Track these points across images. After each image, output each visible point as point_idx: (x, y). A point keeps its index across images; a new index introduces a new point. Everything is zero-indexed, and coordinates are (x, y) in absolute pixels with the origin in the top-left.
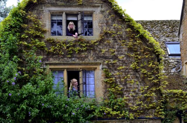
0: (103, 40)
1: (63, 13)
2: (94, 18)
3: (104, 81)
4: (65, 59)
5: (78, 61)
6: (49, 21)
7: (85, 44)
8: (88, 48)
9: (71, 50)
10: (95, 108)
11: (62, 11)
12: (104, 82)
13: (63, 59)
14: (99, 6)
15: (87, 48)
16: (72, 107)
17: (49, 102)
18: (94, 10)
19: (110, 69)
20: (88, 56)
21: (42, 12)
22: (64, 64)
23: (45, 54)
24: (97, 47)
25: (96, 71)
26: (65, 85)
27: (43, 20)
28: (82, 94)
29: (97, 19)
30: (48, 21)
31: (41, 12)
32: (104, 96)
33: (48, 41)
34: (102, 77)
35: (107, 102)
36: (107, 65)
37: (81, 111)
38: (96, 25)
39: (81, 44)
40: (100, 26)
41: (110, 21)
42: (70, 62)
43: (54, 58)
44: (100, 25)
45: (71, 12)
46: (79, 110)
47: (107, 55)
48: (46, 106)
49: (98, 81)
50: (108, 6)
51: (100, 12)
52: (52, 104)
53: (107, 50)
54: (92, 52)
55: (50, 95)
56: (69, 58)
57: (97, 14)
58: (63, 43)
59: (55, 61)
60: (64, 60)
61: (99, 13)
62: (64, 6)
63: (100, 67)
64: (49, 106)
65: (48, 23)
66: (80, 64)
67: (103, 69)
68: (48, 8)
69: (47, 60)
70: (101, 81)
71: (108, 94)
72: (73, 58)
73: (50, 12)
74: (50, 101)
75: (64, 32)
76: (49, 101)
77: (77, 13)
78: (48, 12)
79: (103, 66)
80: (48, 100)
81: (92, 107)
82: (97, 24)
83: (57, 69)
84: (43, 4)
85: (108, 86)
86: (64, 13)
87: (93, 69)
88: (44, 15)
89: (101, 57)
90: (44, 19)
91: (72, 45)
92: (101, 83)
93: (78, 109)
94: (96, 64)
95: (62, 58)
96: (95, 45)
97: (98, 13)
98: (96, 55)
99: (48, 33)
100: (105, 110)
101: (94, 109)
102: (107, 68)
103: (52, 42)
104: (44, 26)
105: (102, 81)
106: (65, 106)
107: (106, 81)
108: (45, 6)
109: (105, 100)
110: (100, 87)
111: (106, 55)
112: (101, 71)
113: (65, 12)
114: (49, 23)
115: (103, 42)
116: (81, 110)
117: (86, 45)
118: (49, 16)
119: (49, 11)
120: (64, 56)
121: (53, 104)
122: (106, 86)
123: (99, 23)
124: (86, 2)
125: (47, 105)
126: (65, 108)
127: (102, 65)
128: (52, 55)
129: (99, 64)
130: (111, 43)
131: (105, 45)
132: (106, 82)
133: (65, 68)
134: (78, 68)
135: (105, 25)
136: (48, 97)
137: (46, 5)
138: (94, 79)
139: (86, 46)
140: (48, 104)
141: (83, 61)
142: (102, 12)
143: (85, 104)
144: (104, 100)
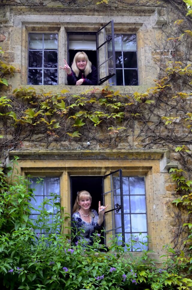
0: (166, 95)
1: (59, 29)
2: (141, 42)
3: (174, 204)
4: (63, 143)
5: (99, 150)
6: (24, 48)
7: (119, 104)
8: (127, 115)
9: (79, 118)
10: (150, 276)
11: (57, 24)
12: (172, 206)
13: (59, 144)
14: (153, 11)
15: (124, 115)
16: (83, 272)
17: (14, 256)
18: (141, 22)
19: (189, 170)
20: (127, 136)
21: (6, 27)
22: (62, 157)
23: (9, 130)
24: (152, 112)
25: (149, 176)
26: (65, 216)
27: (7, 44)
28: (112, 236)
29: (147, 42)
30: (20, 47)
31: (2, 26)
32: (176, 246)
33: (18, 96)
34: (168, 192)
35: (184, 261)
36: (179, 160)
37: (110, 284)
38: (147, 58)
39: (108, 105)
40: (158, 61)
41: (183, 49)
42: (79, 151)
43: (33, 141)
44: (158, 57)
45: (80, 26)
46: (104, 283)
47: (180, 133)
48: (4, 269)
49: (156, 202)
50: (175, 11)
51: (156, 26)
52: (23, 263)
53: (178, 121)
54: (137, 125)
55: (18, 236)
56: (77, 140)
57: (148, 31)
58: (59, 101)
59: (37, 149)
60: (62, 145)
61: (153, 28)
62: (63, 11)
63: (162, 164)
64: (13, 267)
65: (19, 52)
66: (104, 157)
67: (168, 169)
68: (20, 17)
69: (16, 146)
70: (165, 202)
71: (187, 238)
72: (86, 140)
73: (26, 27)
74: (17, 254)
75: (62, 76)
76: (13, 252)
77: (95, 29)
78: (20, 26)
79: (168, 163)
80: (11, 251)
81: (143, 273)
82: (150, 55)
83: (43, 171)
84: (7, 5)
85: (186, 216)
86: (62, 29)
87: (141, 170)
88: (9, 34)
89: (163, 139)
90: (9, 42)
91: (82, 104)
92: (165, 208)
93: (102, 280)
94: (150, 157)
95: (56, 140)
96: (146, 109)
97: (149, 27)
98: (150, 134)
99: (18, 76)
100: (181, 284)
101: (147, 279)
102: (180, 166)
103: (28, 97)
104: (10, 58)
105: (167, 203)
106: (62, 269)
107: (177, 202)
108: (11, 9)
109: (178, 255)
110: (162, 220)
111: (176, 134)
112: (162, 174)
113: (66, 26)
114: (23, 54)
115: (165, 99)
116: (108, 281)
117: (120, 107)
118: (24, 35)
119: (23, 23)
120: (61, 136)
121: (26, 262)
122: (178, 216)
123: (154, 52)
124: (119, 3)
125: (8, 266)
126: (61, 276)
127: (165, 159)
128: (28, 133)
129: (156, 157)
130: (189, 102)
131: (173, 108)
132: (180, 206)
133: (65, 168)
134: (101, 168)
135: (171, 57)
136: (12, 243)
137: (14, 7)
138: (146, 198)
139: (122, 109)
140: (11, 261)
141: (113, 149)
142: (162, 25)
143: (120, 265)
144: (173, 256)
